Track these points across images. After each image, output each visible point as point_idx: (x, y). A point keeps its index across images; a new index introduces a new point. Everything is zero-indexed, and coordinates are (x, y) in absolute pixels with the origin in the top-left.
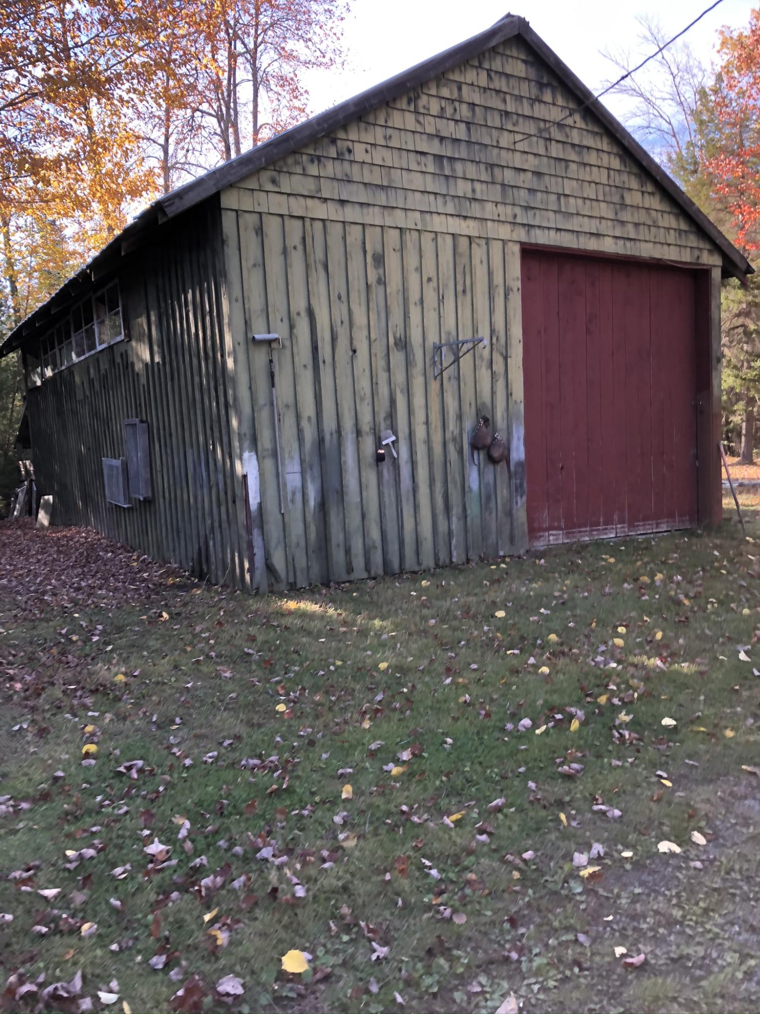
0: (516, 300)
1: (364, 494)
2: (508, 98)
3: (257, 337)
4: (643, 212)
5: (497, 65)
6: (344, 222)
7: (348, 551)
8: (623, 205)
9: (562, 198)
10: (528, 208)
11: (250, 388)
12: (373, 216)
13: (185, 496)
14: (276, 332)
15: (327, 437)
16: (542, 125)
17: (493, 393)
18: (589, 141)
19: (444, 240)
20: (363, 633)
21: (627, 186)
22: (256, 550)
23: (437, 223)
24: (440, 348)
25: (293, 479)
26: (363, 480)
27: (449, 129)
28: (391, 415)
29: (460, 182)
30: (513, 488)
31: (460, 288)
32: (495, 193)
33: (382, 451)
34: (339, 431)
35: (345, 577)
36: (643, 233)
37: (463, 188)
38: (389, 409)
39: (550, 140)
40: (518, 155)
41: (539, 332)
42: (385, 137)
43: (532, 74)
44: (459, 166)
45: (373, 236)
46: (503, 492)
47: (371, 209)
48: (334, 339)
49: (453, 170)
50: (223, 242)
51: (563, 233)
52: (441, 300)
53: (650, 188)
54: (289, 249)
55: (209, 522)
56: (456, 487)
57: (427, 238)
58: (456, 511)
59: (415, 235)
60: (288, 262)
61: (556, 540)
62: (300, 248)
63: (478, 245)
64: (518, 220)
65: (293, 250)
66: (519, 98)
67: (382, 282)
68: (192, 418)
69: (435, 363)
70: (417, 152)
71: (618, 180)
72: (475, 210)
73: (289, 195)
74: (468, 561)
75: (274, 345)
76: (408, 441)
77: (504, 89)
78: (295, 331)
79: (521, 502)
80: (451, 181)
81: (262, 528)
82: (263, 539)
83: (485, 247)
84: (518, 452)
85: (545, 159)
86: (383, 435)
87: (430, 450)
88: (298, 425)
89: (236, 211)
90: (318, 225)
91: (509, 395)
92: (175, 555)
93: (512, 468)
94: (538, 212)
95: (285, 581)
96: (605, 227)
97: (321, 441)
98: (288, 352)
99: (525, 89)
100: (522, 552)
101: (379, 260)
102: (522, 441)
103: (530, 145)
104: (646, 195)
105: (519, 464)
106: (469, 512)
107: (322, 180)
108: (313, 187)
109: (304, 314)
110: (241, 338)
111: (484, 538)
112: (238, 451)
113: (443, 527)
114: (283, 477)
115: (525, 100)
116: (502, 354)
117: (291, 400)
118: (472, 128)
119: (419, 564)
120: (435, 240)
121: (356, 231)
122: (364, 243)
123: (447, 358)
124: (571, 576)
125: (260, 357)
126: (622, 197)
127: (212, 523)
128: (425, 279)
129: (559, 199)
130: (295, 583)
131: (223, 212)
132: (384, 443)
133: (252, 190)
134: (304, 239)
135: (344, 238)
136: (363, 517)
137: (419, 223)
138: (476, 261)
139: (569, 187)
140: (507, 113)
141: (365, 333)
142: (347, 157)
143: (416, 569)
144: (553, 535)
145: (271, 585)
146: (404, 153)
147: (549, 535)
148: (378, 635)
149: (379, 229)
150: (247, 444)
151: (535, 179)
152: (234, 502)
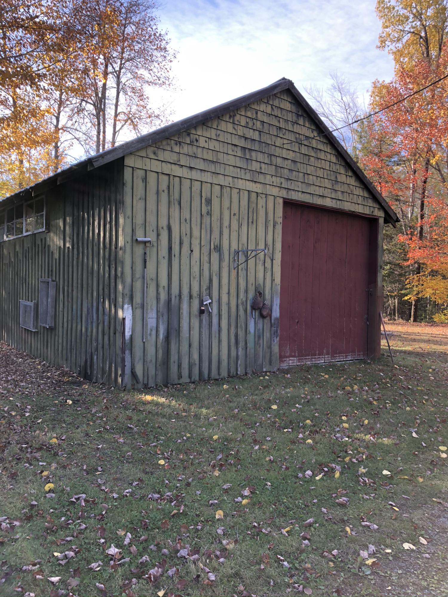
0: (279, 228)
1: (192, 332)
2: (281, 120)
3: (139, 239)
4: (346, 186)
5: (276, 102)
6: (191, 179)
7: (179, 366)
8: (337, 181)
9: (306, 175)
10: (288, 179)
11: (132, 268)
12: (207, 177)
13: (79, 327)
14: (149, 237)
15: (173, 298)
16: (298, 136)
17: (264, 279)
18: (321, 146)
19: (244, 193)
20: (197, 417)
21: (339, 172)
22: (126, 363)
23: (241, 184)
24: (238, 252)
25: (152, 322)
26: (191, 324)
27: (250, 134)
28: (210, 288)
29: (254, 162)
30: (273, 332)
31: (250, 220)
32: (272, 170)
33: (203, 308)
34: (180, 296)
35: (176, 381)
36: (346, 197)
37: (255, 166)
38: (208, 284)
39: (301, 144)
40: (284, 151)
41: (289, 246)
42: (216, 135)
43: (294, 109)
44: (254, 154)
45: (206, 188)
46: (267, 334)
47: (206, 173)
48: (181, 243)
49: (251, 156)
50: (123, 184)
51: (305, 194)
52: (240, 226)
53: (350, 174)
54: (160, 192)
55: (95, 344)
56: (242, 330)
57: (235, 191)
58: (241, 344)
59: (229, 189)
60: (159, 199)
61: (293, 363)
62: (166, 191)
63: (261, 197)
64: (283, 186)
65: (162, 193)
66: (287, 121)
67: (209, 213)
68: (90, 282)
69: (235, 260)
70: (232, 144)
71: (334, 168)
72: (261, 178)
73: (162, 161)
74: (246, 374)
75: (148, 245)
76: (218, 303)
77: (279, 116)
78: (160, 237)
79: (276, 340)
80: (249, 161)
81: (131, 350)
82: (131, 357)
83: (265, 199)
84: (276, 313)
85: (298, 154)
86: (204, 298)
87: (229, 308)
88: (157, 290)
89: (133, 168)
90: (177, 179)
91: (273, 280)
92: (67, 363)
93: (273, 321)
94: (293, 182)
95: (142, 382)
96: (327, 193)
97: (169, 301)
98: (155, 249)
99: (290, 117)
100: (275, 370)
101: (209, 202)
102: (278, 306)
103: (291, 146)
104: (348, 177)
105: (276, 319)
106: (248, 345)
107: (181, 155)
108: (176, 159)
109: (165, 228)
110: (129, 239)
111: (255, 361)
112: (121, 304)
113: (233, 353)
114: (146, 321)
115: (289, 122)
116: (270, 258)
117: (154, 276)
118: (262, 134)
119: (219, 375)
120: (239, 193)
121: (197, 185)
122: (201, 192)
123: (242, 259)
124: (307, 386)
125: (139, 250)
126: (336, 177)
127: (97, 345)
128: (232, 214)
129: (304, 175)
130: (148, 384)
131: (125, 167)
132: (205, 303)
133: (143, 157)
134: (169, 187)
135: (191, 188)
136: (190, 346)
137: (231, 183)
138: (260, 206)
139: (310, 170)
140: (280, 128)
141: (198, 241)
142: (195, 143)
143: (217, 377)
144: (292, 360)
145: (133, 385)
146: (226, 144)
147: (289, 360)
148: (207, 418)
149: (209, 185)
150: (127, 300)
151: (293, 164)
152: (115, 334)
